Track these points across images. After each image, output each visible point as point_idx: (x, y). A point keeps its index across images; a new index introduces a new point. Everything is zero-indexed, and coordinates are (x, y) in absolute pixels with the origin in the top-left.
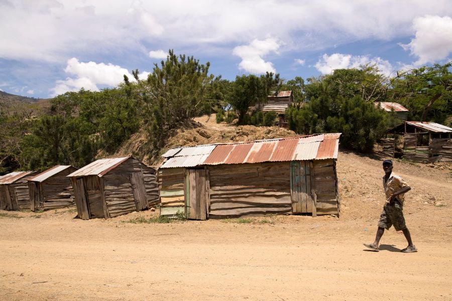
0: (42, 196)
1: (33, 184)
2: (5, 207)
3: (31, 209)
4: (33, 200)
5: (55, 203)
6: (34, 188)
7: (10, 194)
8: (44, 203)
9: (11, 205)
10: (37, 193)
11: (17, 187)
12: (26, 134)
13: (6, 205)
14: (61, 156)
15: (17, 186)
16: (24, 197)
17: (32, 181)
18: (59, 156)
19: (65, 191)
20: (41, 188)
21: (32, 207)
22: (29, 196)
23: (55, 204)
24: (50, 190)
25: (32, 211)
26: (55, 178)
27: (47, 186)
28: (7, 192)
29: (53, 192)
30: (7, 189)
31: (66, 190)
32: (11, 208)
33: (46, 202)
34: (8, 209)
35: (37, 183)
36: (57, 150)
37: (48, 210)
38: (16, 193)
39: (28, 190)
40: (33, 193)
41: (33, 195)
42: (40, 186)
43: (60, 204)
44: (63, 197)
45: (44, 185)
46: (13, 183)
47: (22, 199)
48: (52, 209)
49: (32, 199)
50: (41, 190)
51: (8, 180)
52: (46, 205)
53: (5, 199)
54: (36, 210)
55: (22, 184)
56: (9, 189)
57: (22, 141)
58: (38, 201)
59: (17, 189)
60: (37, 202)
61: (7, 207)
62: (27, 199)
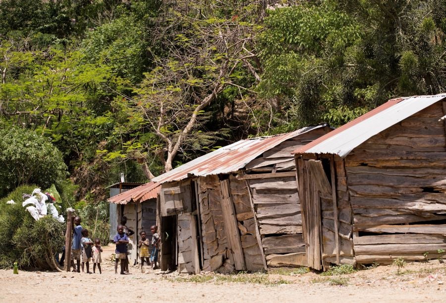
0: (347, 211)
1: (312, 166)
2: (219, 259)
3: (310, 264)
4: (316, 230)
5: (393, 239)
6: (319, 180)
7: (235, 213)
8: (356, 239)
9: (238, 253)
10: (330, 203)
11: (258, 186)
12: (272, 8)
13: (222, 252)
14: (410, 62)
15: (259, 181)
16: (281, 221)
17: (310, 155)
18: (402, 65)
19: (430, 196)
20: (342, 180)
21: (312, 257)
22: (299, 219)
23: (392, 244)
24: (378, 190)
25: (312, 269)
26: (393, 141)
27: (365, 170)
28: (226, 203)
29: (384, 195)
30: (225, 192)
31: (429, 190)
32: (239, 266)
33: (362, 233)
34: (228, 266)
35: (328, 160)
36: (392, 40)
37: (368, 265)
38: (256, 206)
39: (295, 197)
40: (316, 202)
41: (316, 209)
42: (341, 171)
43: (412, 245)
44: (421, 218)
45: (353, 167)
46: (243, 170)
47: (274, 230)
48: (383, 263)
49: (310, 228)
50: (342, 188)
51: (226, 163)
52: (361, 244)
53: (220, 229)
54: (326, 266)
55: (274, 174)
56: (230, 195)
57: (259, 33)
58: (331, 229)
59: (259, 192)
60: (328, 235)
61: (224, 260)
62: (292, 230)
